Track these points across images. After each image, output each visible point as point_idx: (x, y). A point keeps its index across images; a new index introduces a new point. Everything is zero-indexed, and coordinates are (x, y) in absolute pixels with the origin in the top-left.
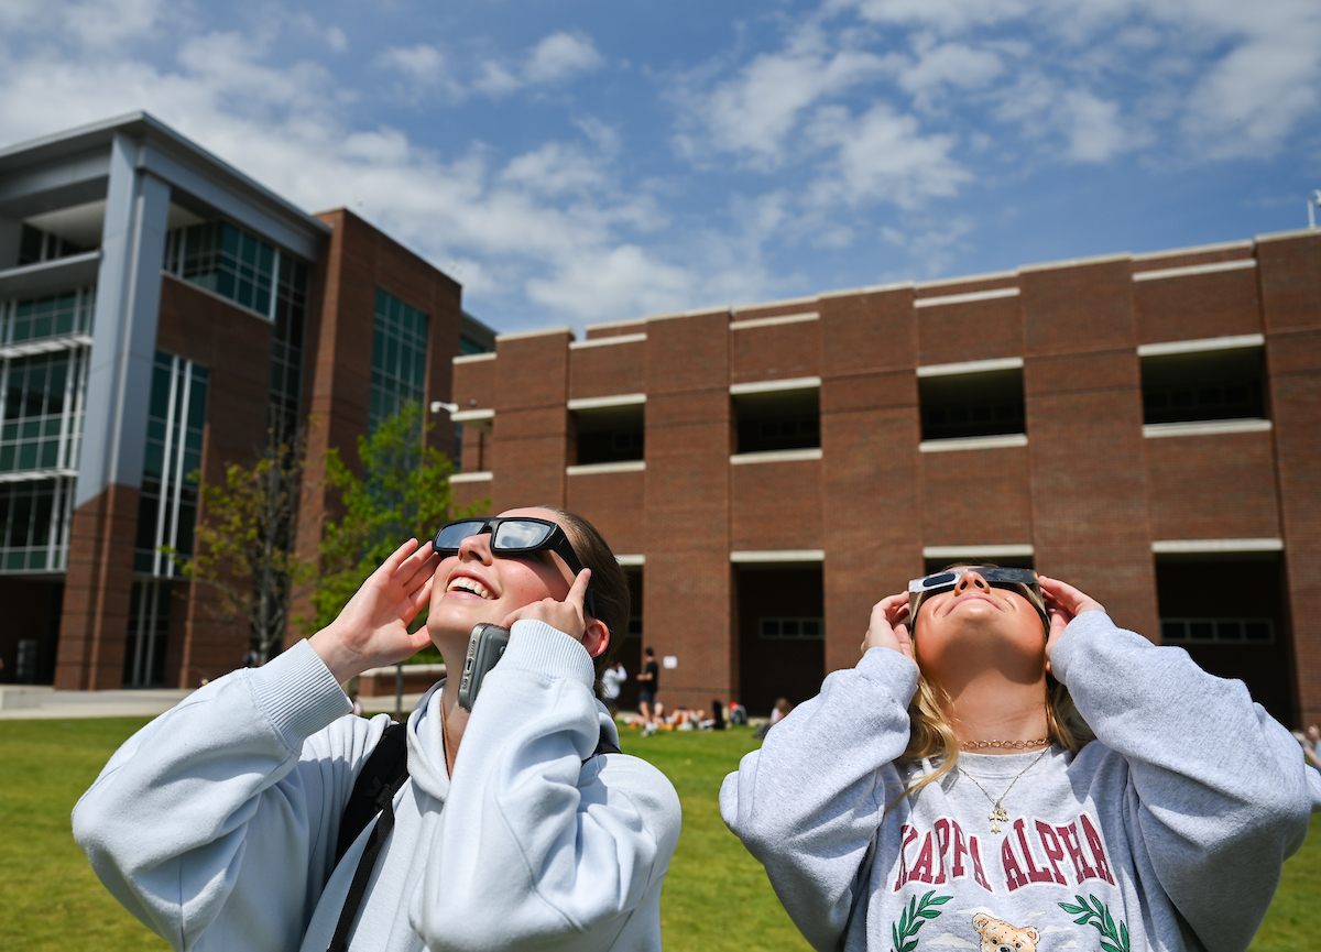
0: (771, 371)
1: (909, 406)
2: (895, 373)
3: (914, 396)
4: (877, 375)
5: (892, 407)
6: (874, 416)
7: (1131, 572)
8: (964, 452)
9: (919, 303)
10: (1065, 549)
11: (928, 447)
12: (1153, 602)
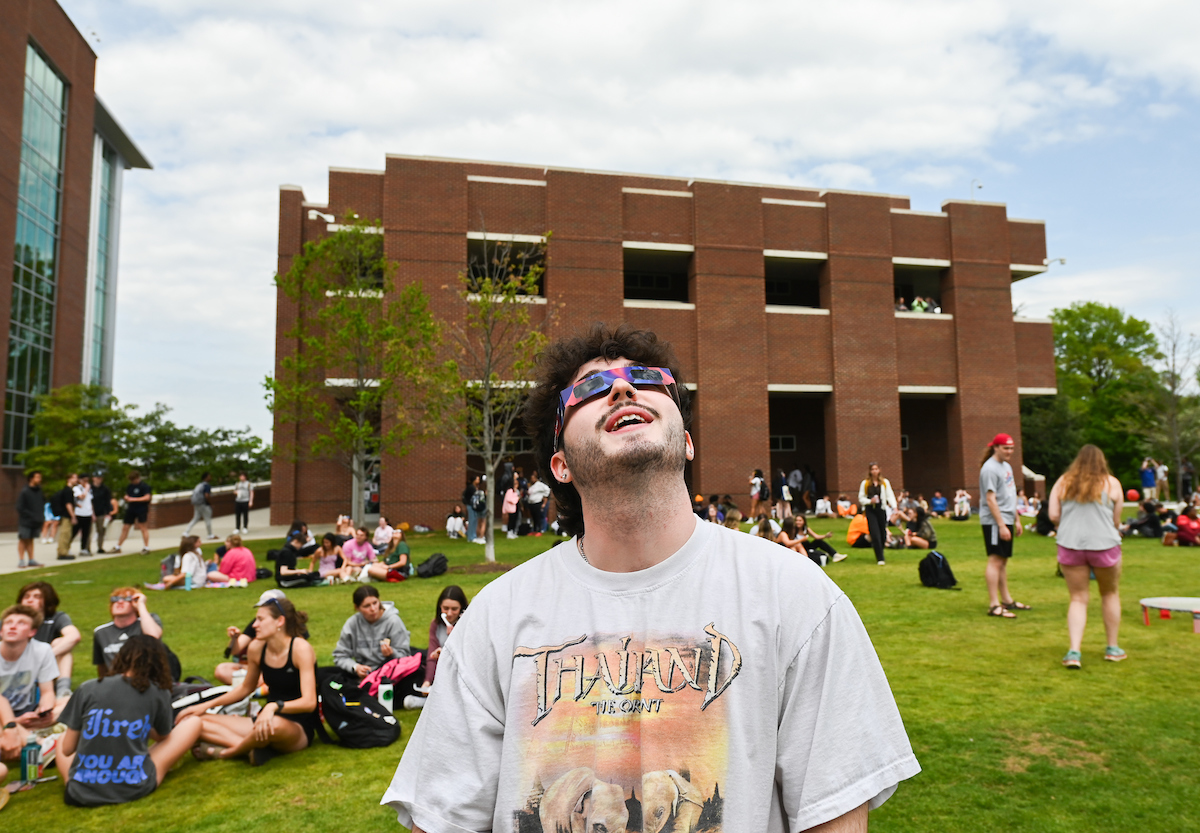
0: (655, 234)
1: (760, 277)
2: (750, 251)
3: (762, 270)
4: (737, 250)
5: (748, 276)
6: (735, 281)
7: (887, 405)
8: (791, 315)
9: (765, 201)
10: (853, 389)
11: (771, 309)
12: (898, 425)
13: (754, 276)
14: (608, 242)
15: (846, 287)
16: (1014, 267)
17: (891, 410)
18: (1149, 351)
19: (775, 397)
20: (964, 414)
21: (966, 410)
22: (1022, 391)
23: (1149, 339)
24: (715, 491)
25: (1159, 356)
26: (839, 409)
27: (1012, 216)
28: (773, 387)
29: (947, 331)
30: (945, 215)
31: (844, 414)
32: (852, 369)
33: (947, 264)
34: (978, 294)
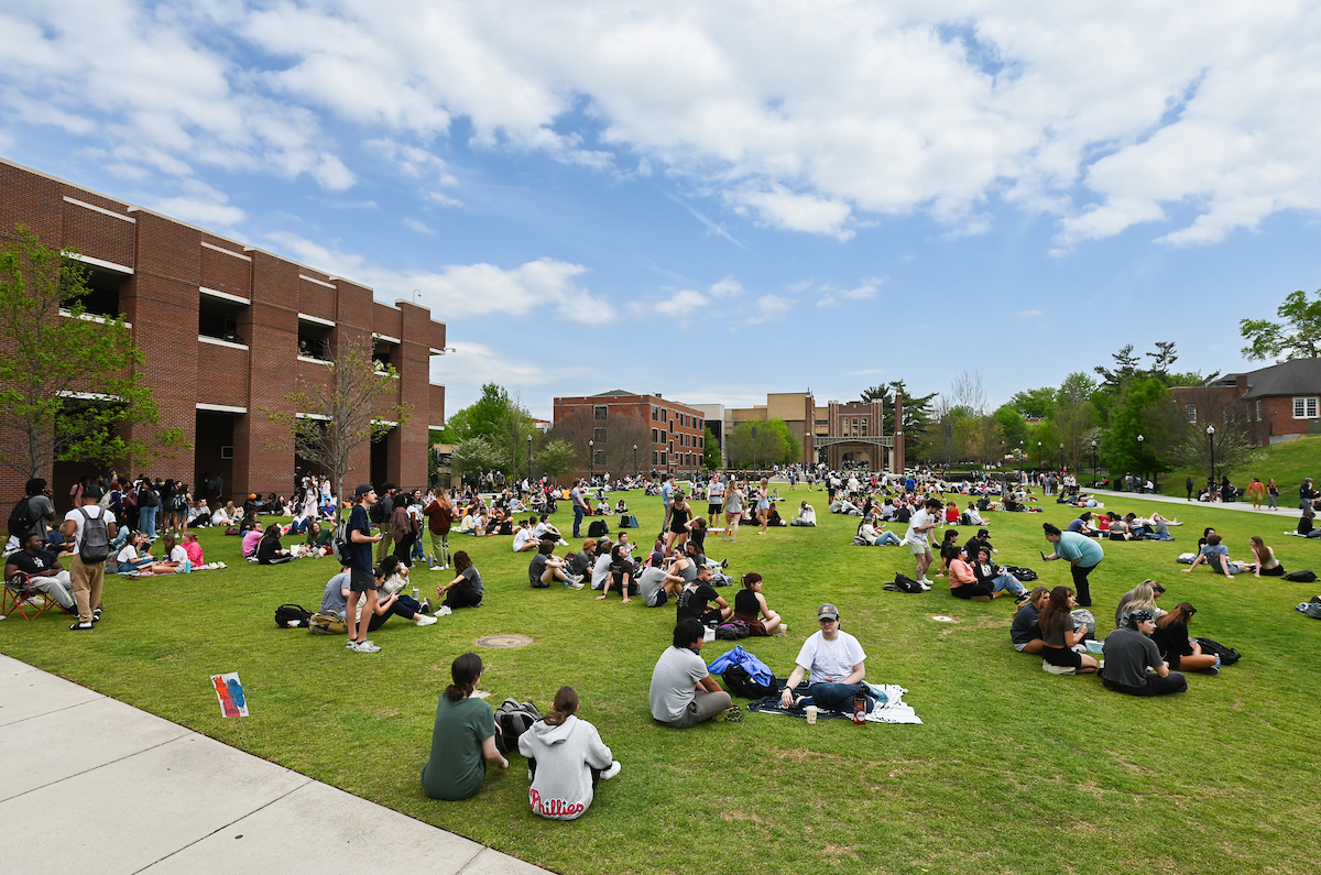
13: (291, 332)
14: (188, 284)
16: (431, 350)
20: (402, 441)
22: (431, 428)
28: (298, 415)
29: (396, 386)
30: (399, 309)
33: (398, 341)
34: (414, 364)
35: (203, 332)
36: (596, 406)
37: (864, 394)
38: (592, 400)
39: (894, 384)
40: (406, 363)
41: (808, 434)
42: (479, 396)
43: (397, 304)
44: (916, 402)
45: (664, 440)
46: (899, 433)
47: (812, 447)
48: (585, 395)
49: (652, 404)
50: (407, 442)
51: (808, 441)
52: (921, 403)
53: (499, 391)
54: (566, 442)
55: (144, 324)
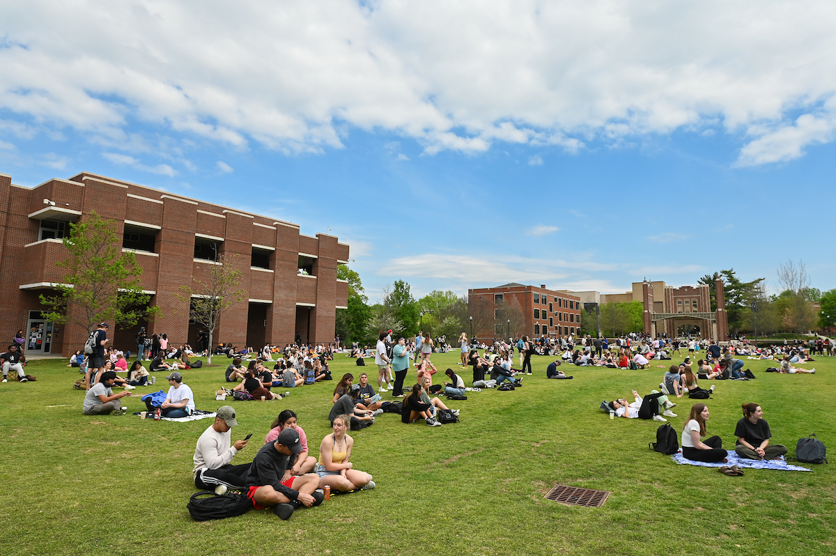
0: (209, 232)
1: (250, 255)
2: (247, 244)
3: (251, 252)
4: (241, 242)
5: (245, 254)
6: (240, 256)
7: (292, 310)
8: (260, 271)
10: (280, 302)
11: (253, 268)
13: (247, 254)
14: (189, 233)
15: (281, 262)
16: (338, 261)
17: (293, 312)
18: (358, 286)
19: (251, 304)
20: (317, 315)
21: (319, 313)
22: (337, 307)
23: (358, 281)
24: (224, 342)
25: (361, 289)
26: (275, 310)
27: (340, 242)
28: (251, 300)
29: (314, 283)
30: (317, 238)
31: (276, 311)
32: (281, 295)
33: (316, 257)
34: (326, 269)
35: (197, 256)
36: (496, 294)
37: (701, 281)
38: (493, 290)
39: (725, 272)
40: (320, 269)
41: (646, 311)
42: (393, 289)
43: (317, 236)
44: (744, 286)
45: (544, 317)
46: (720, 310)
47: (649, 321)
48: (489, 287)
49: (533, 292)
50: (320, 316)
51: (646, 317)
52: (749, 286)
53: (405, 285)
54: (456, 318)
55: (165, 254)
